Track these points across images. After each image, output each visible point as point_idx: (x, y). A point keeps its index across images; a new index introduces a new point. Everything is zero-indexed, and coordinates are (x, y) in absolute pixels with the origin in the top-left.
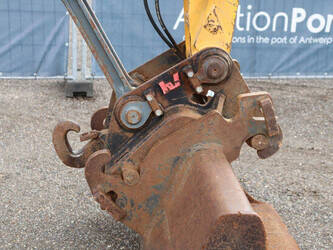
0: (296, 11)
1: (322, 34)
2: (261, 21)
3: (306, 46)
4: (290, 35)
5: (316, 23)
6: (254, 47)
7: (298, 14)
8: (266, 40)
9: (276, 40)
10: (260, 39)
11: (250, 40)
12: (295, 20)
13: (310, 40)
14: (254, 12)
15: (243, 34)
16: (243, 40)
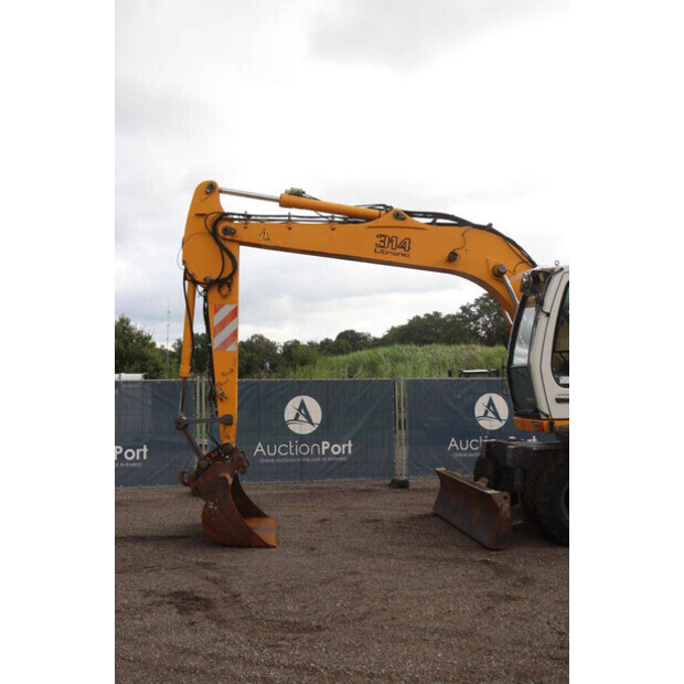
0: (324, 443)
1: (340, 455)
2: (304, 449)
3: (331, 463)
4: (322, 456)
5: (336, 449)
6: (302, 463)
7: (325, 445)
8: (308, 460)
9: (314, 460)
10: (304, 459)
11: (299, 460)
12: (324, 448)
13: (334, 459)
14: (299, 444)
15: (295, 457)
16: (294, 460)
